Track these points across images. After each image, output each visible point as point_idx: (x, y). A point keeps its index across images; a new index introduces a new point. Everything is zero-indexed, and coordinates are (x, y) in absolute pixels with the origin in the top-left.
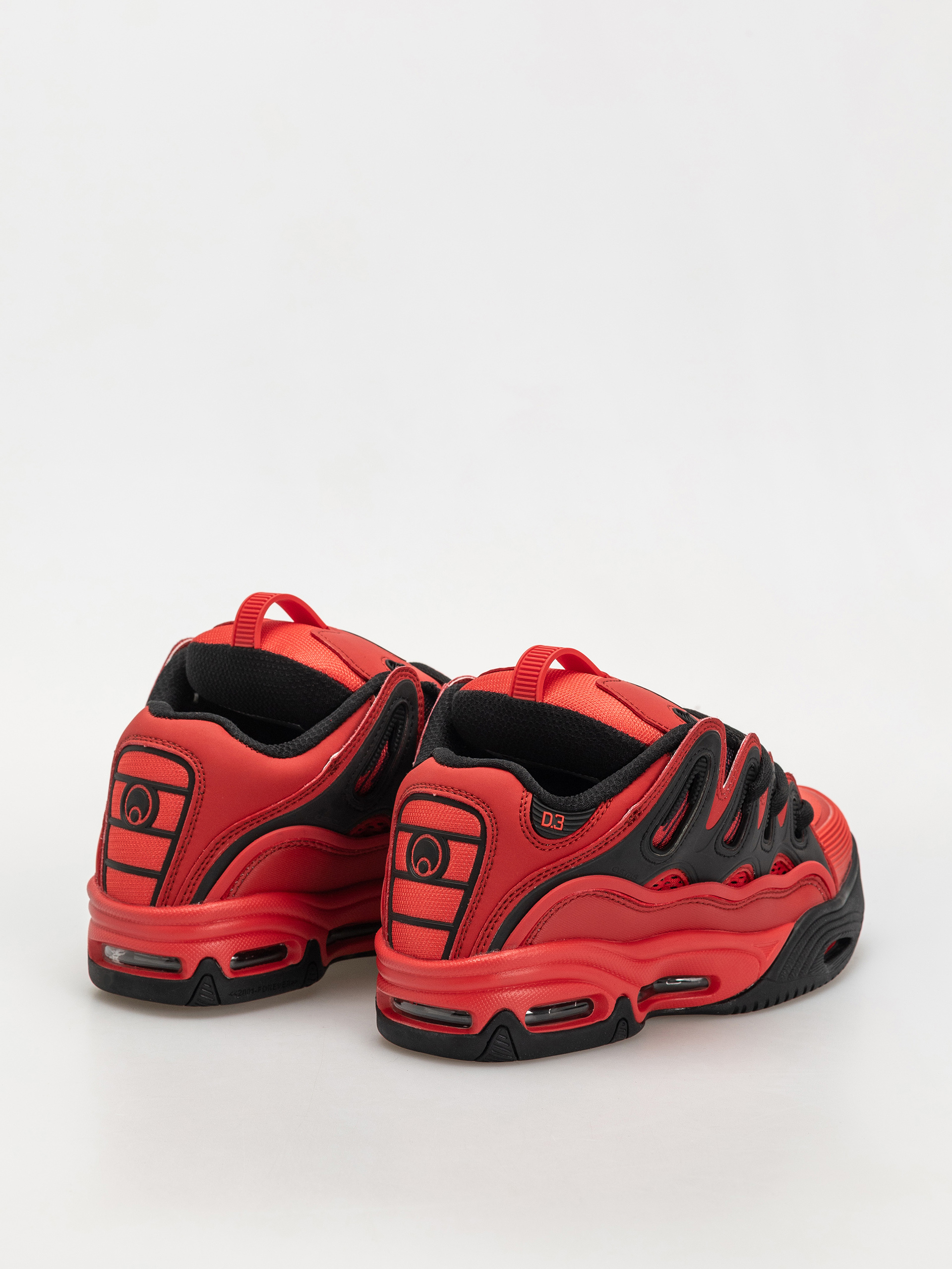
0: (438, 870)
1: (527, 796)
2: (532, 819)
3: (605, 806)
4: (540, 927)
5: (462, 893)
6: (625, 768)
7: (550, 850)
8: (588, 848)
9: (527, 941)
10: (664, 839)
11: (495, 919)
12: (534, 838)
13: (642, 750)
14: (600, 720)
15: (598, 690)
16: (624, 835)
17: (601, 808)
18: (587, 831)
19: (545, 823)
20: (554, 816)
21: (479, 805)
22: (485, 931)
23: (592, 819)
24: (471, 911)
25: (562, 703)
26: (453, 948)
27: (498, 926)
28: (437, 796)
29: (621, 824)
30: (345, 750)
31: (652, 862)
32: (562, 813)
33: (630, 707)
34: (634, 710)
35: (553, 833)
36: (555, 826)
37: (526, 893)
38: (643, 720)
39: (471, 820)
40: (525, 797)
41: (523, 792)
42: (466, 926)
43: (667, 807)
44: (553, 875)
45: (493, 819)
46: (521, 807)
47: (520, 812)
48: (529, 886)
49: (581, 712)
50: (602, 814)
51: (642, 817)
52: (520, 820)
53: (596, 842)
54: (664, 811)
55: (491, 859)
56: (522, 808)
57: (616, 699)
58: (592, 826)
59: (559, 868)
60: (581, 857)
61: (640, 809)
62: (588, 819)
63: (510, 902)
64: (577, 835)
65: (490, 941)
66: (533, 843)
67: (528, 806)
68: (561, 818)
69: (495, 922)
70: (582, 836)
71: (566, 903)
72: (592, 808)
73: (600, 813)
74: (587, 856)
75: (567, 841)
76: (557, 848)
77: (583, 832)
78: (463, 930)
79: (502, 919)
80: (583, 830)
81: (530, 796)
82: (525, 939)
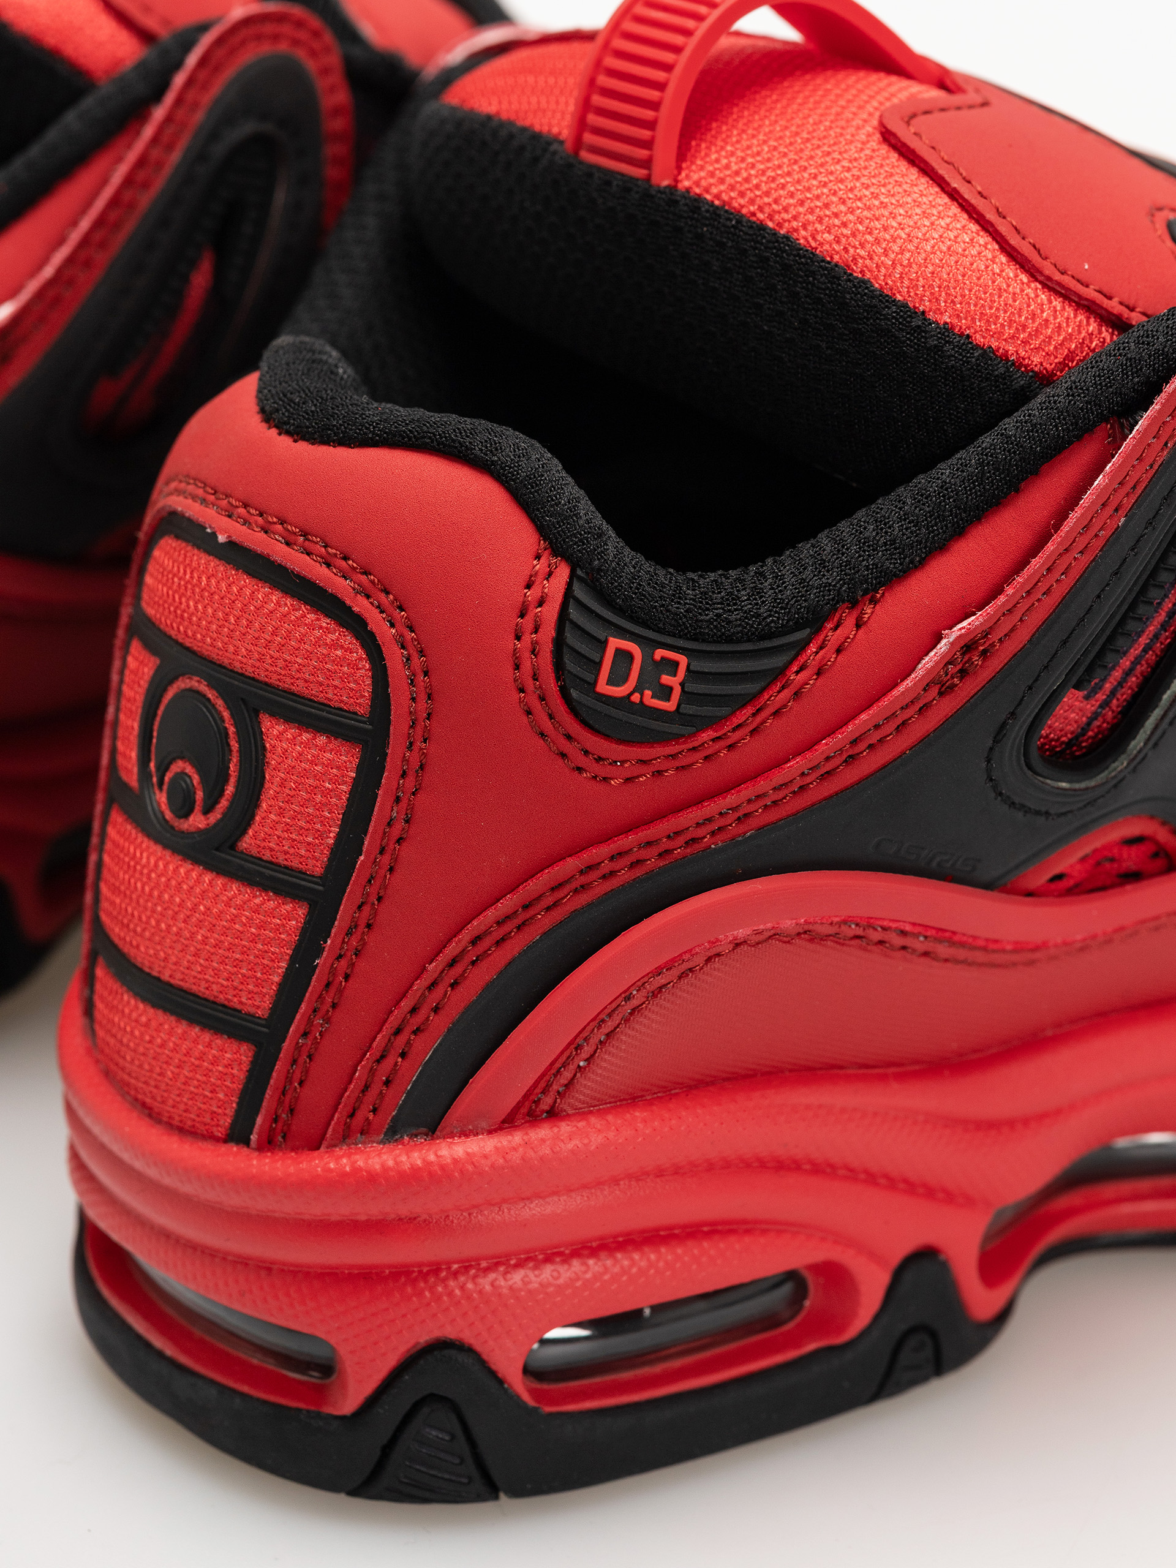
0: (224, 815)
1: (550, 574)
2: (559, 667)
3: (850, 622)
4: (584, 1055)
5: (302, 912)
6: (945, 471)
7: (628, 780)
8: (779, 777)
9: (537, 1102)
10: (1089, 724)
11: (416, 1021)
12: (569, 737)
13: (1023, 397)
14: (868, 275)
15: (884, 149)
16: (920, 728)
17: (835, 629)
18: (777, 713)
19: (610, 682)
20: (648, 657)
21: (368, 597)
22: (378, 1061)
23: (795, 669)
24: (328, 985)
25: (742, 194)
26: (263, 1111)
27: (426, 1048)
28: (231, 544)
29: (907, 690)
30: (40, 294)
31: (1038, 813)
32: (681, 643)
33: (992, 225)
34: (1002, 237)
35: (639, 720)
36: (648, 693)
37: (533, 934)
38: (1036, 280)
39: (339, 653)
40: (541, 576)
41: (538, 557)
42: (311, 1037)
43: (1096, 625)
44: (639, 872)
45: (415, 654)
46: (522, 616)
47: (518, 638)
48: (548, 909)
49: (802, 237)
50: (839, 651)
51: (996, 663)
52: (517, 667)
53: (808, 755)
54: (1081, 643)
55: (404, 804)
56: (528, 623)
57: (943, 190)
58: (797, 695)
59: (665, 844)
60: (751, 808)
61: (986, 635)
62: (783, 671)
63: (473, 963)
64: (734, 730)
65: (397, 1098)
66: (563, 755)
67: (550, 613)
68: (676, 664)
69: (415, 1032)
70: (754, 732)
71: (691, 970)
72: (798, 627)
73: (832, 645)
74: (775, 803)
75: (694, 749)
76: (659, 773)
77: (759, 719)
78: (298, 1048)
79: (440, 1025)
80: (759, 711)
81: (563, 573)
82: (526, 1097)
